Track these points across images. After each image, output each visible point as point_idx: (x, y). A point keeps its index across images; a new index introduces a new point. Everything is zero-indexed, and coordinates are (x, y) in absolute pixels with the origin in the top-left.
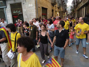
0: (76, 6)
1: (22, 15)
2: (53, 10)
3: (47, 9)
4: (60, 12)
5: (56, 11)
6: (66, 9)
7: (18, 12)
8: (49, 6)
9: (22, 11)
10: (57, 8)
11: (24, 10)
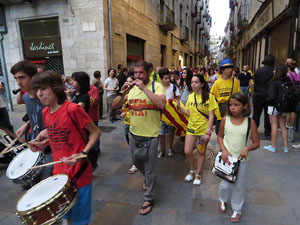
0: (237, 38)
1: (60, 57)
2: (163, 48)
3: (143, 42)
4: (186, 55)
5: (174, 51)
6: (206, 47)
7: (46, 48)
8: (150, 33)
9: (58, 46)
10: (178, 41)
11: (67, 42)
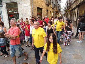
0: (69, 7)
2: (47, 10)
3: (42, 9)
4: (54, 12)
5: (50, 11)
6: (60, 10)
7: (14, 11)
9: (17, 11)
10: (51, 8)
11: (20, 9)
